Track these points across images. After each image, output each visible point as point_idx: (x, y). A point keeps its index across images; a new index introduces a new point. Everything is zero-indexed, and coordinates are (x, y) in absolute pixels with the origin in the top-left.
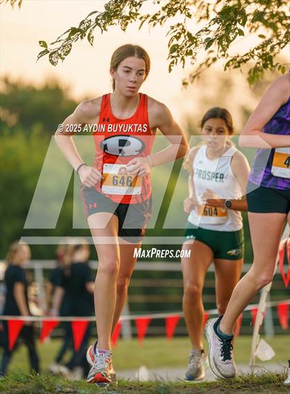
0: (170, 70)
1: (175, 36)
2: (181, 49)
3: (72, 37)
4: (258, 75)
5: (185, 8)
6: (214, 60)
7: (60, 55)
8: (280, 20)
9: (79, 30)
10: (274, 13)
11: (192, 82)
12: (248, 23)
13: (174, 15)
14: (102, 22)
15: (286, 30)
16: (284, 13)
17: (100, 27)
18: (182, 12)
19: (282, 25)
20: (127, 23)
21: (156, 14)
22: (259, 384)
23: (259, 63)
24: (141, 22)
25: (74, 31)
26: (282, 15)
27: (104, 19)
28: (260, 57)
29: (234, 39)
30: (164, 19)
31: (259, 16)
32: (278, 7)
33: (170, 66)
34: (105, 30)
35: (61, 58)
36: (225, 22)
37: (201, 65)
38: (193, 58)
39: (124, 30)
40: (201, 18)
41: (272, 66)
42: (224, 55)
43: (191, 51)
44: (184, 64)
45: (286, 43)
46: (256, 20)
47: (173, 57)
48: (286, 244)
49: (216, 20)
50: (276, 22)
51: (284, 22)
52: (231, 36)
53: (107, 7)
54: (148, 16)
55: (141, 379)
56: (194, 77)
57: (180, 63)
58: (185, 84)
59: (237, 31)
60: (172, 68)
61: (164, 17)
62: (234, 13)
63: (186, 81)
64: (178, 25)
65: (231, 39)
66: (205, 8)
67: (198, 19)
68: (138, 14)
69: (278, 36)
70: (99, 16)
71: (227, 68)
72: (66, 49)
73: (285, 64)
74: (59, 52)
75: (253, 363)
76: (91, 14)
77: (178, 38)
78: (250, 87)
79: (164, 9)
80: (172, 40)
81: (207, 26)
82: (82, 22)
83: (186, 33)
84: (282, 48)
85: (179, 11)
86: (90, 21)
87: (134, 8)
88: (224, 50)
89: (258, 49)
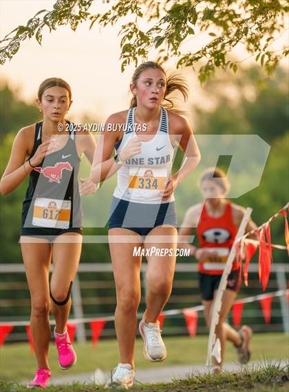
0: (123, 70)
1: (128, 36)
2: (133, 48)
3: (20, 36)
4: (209, 73)
5: (136, 7)
6: (166, 58)
7: (7, 54)
8: (231, 18)
9: (27, 29)
10: (224, 11)
12: (198, 21)
13: (125, 14)
15: (237, 28)
16: (234, 11)
17: (49, 25)
18: (133, 12)
19: (233, 22)
20: (77, 23)
21: (107, 14)
22: (216, 384)
23: (211, 61)
24: (91, 21)
25: (21, 29)
26: (231, 13)
27: (53, 18)
28: (212, 55)
29: (185, 37)
30: (115, 19)
31: (209, 15)
32: (229, 5)
33: (123, 66)
35: (9, 57)
36: (175, 20)
38: (145, 57)
39: (74, 30)
40: (151, 17)
41: (224, 64)
42: (176, 53)
43: (143, 49)
44: (136, 63)
45: (237, 41)
46: (207, 19)
47: (125, 57)
48: (240, 242)
49: (166, 19)
50: (227, 20)
51: (234, 20)
52: (182, 34)
53: (55, 6)
54: (99, 16)
55: (97, 383)
57: (133, 63)
59: (187, 29)
60: (124, 67)
61: (115, 17)
62: (184, 11)
64: (130, 24)
65: (182, 37)
66: (156, 7)
67: (149, 18)
68: (89, 14)
69: (228, 34)
70: (47, 15)
71: (179, 66)
72: (14, 48)
73: (237, 62)
74: (7, 50)
75: (209, 363)
76: (39, 13)
77: (130, 37)
78: (201, 85)
79: (114, 8)
80: (124, 39)
81: (158, 25)
82: (31, 21)
83: (138, 33)
84: (233, 46)
85: (130, 10)
86: (39, 19)
87: (83, 8)
88: (175, 48)
89: (209, 47)
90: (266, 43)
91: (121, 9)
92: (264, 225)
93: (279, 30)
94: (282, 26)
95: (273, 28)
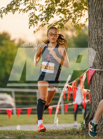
0: (29, 28)
1: (31, 17)
2: (33, 21)
5: (35, 7)
6: (45, 24)
11: (37, 31)
12: (55, 12)
13: (31, 10)
14: (5, 11)
17: (5, 13)
20: (15, 12)
21: (25, 9)
23: (59, 26)
24: (19, 11)
27: (6, 10)
28: (60, 24)
29: (50, 18)
31: (60, 10)
32: (66, 7)
33: (29, 27)
34: (7, 14)
36: (48, 13)
37: (40, 26)
38: (37, 24)
39: (14, 14)
40: (40, 10)
41: (63, 27)
43: (36, 22)
44: (34, 26)
45: (68, 20)
47: (30, 24)
49: (45, 12)
51: (68, 12)
53: (7, 6)
54: (22, 9)
56: (38, 30)
57: (33, 26)
58: (34, 32)
59: (51, 16)
60: (30, 27)
61: (27, 10)
63: (35, 31)
64: (32, 13)
66: (42, 7)
67: (39, 10)
68: (19, 9)
70: (4, 9)
73: (68, 27)
76: (2, 8)
77: (32, 17)
79: (27, 7)
80: (30, 18)
81: (42, 14)
83: (35, 16)
84: (67, 22)
85: (33, 8)
86: (2, 10)
87: (17, 7)
88: (47, 22)
89: (59, 22)
90: (78, 21)
91: (30, 8)
92: (74, 81)
93: (83, 16)
94: (84, 15)
95: (81, 15)
